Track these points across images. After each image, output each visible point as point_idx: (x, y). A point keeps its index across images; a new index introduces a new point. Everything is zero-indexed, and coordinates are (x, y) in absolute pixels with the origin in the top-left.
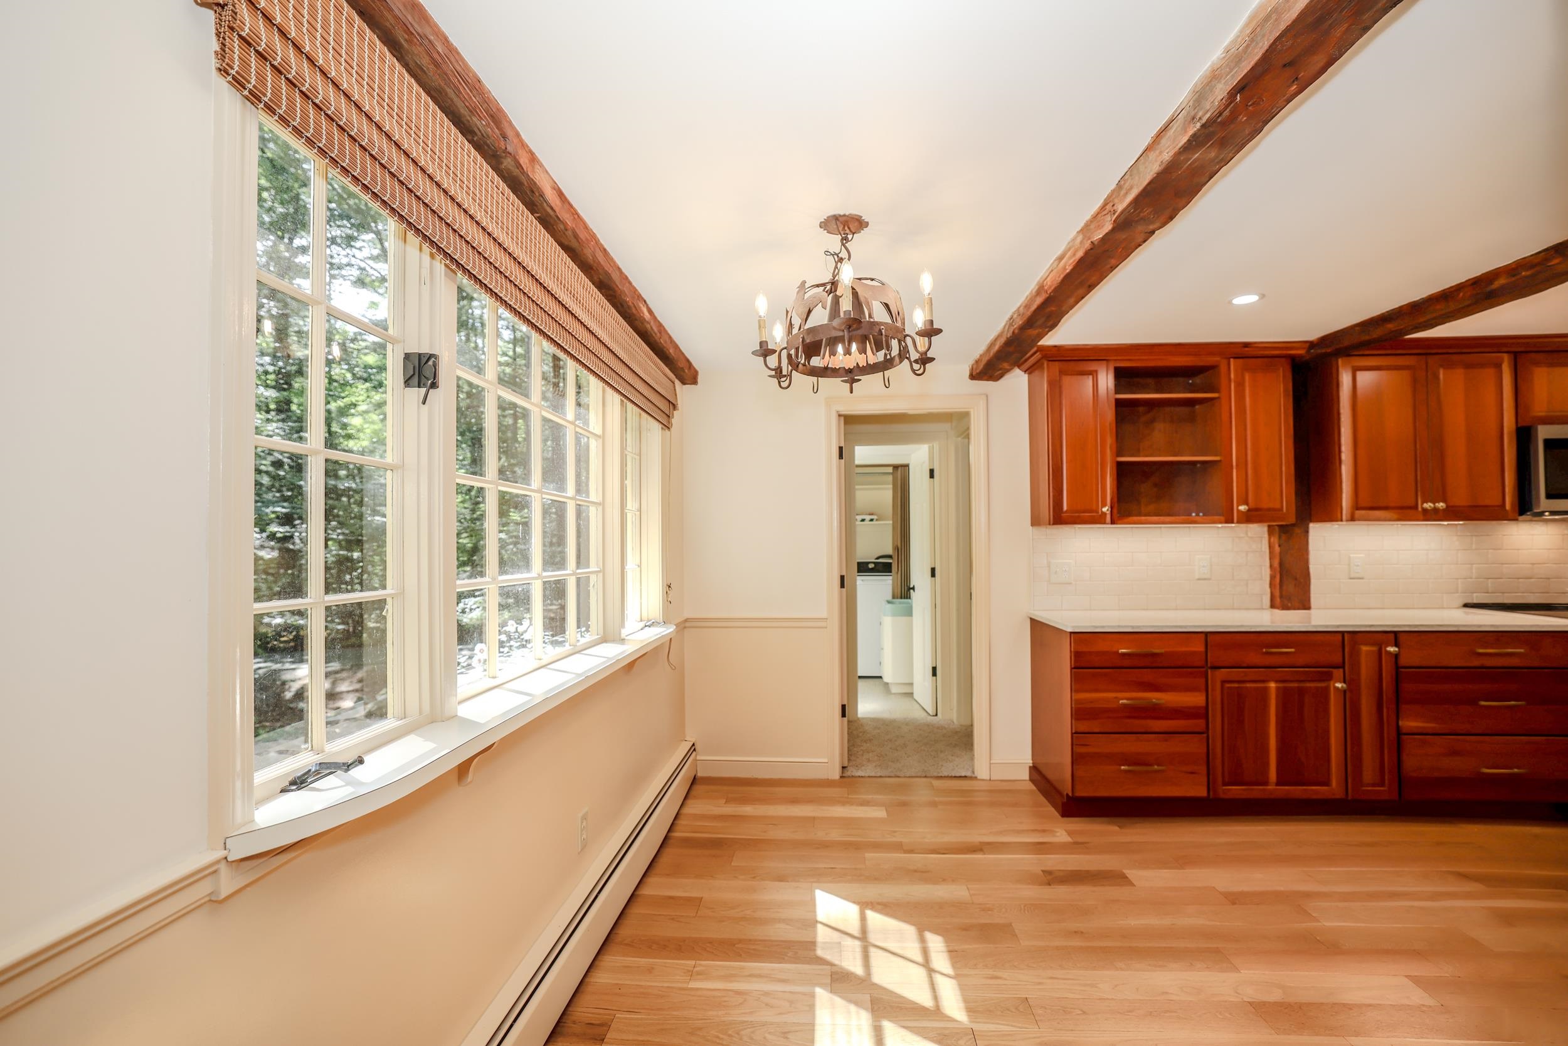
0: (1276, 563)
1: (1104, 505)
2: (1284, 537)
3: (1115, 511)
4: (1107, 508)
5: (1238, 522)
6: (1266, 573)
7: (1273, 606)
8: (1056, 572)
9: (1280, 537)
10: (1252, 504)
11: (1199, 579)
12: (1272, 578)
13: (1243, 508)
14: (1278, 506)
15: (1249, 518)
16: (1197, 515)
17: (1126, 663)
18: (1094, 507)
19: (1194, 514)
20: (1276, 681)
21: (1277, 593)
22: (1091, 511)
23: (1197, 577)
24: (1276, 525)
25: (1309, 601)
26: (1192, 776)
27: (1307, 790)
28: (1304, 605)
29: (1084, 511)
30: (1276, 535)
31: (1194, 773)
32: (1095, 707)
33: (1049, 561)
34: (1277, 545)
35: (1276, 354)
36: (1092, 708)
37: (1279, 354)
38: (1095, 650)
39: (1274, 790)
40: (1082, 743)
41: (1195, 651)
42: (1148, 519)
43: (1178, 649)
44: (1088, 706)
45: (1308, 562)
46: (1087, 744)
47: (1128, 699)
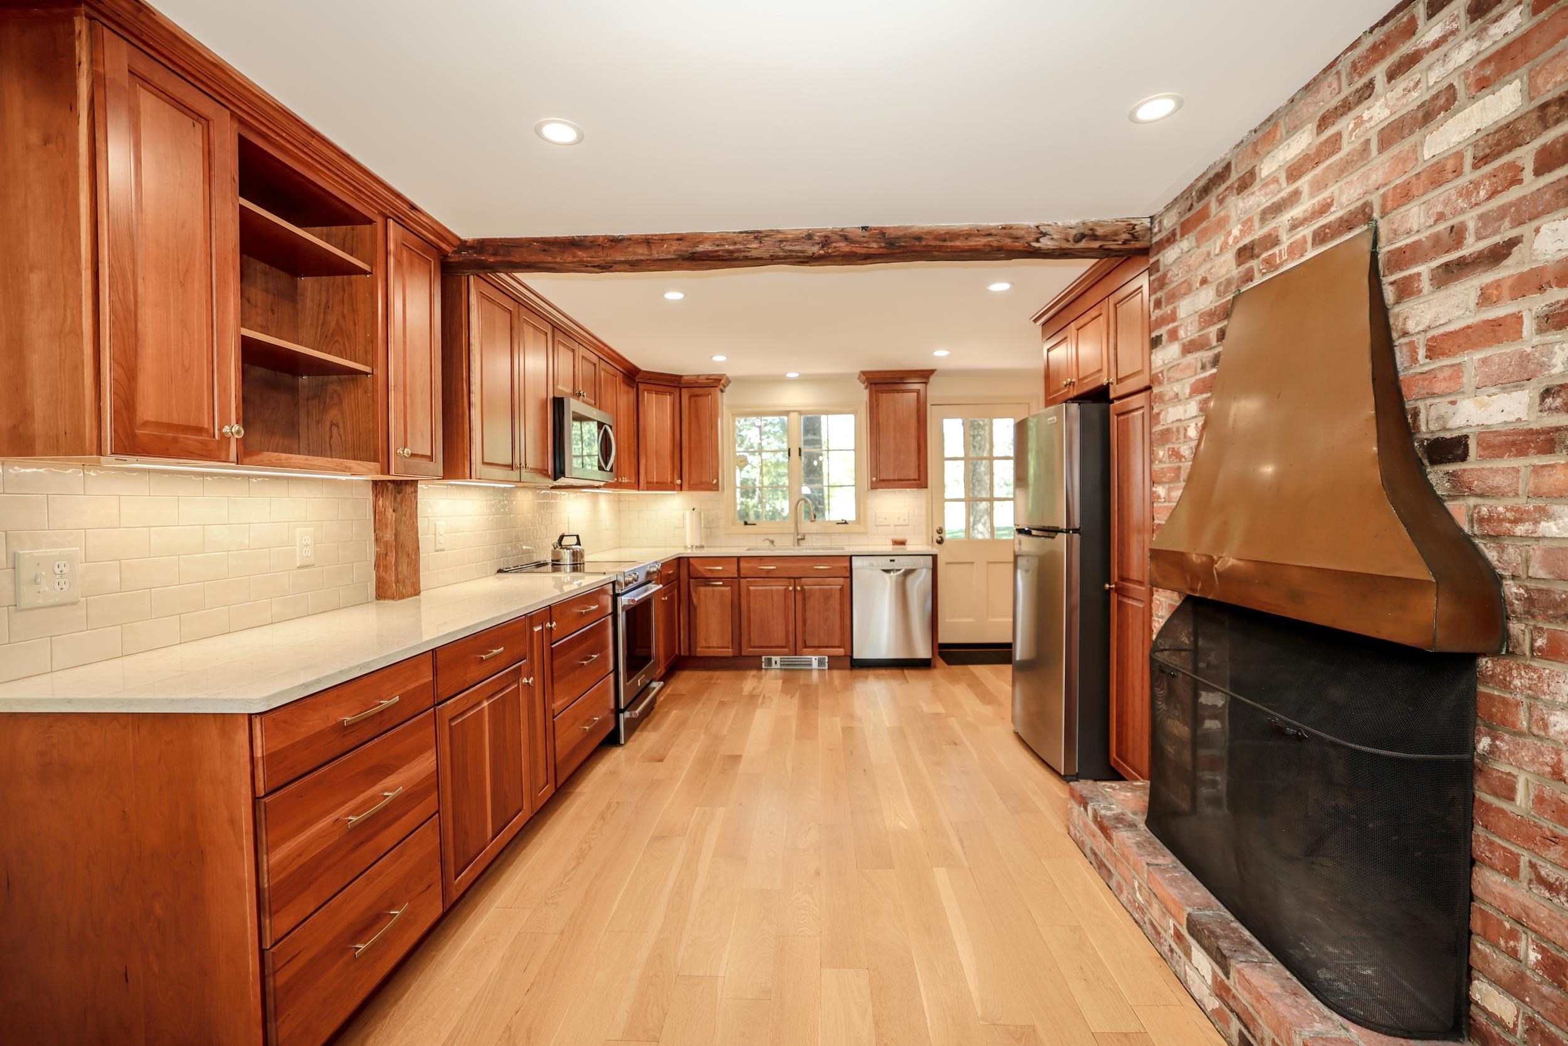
0: (389, 536)
1: (225, 421)
2: (399, 498)
4: (234, 426)
7: (380, 596)
8: (36, 580)
9: (395, 499)
10: (411, 450)
11: (299, 568)
12: (380, 556)
13: (407, 451)
14: (429, 453)
15: (406, 467)
18: (205, 424)
20: (488, 698)
21: (385, 578)
23: (298, 565)
24: (389, 481)
25: (419, 583)
26: (428, 892)
27: (510, 828)
28: (415, 590)
29: (186, 429)
30: (390, 496)
31: (430, 886)
32: (305, 863)
33: (15, 554)
34: (391, 510)
35: (429, 239)
36: (301, 867)
37: (432, 241)
38: (301, 738)
39: (491, 849)
40: (288, 959)
41: (425, 684)
42: (290, 459)
43: (408, 688)
44: (294, 867)
45: (417, 533)
46: (297, 952)
47: (352, 812)
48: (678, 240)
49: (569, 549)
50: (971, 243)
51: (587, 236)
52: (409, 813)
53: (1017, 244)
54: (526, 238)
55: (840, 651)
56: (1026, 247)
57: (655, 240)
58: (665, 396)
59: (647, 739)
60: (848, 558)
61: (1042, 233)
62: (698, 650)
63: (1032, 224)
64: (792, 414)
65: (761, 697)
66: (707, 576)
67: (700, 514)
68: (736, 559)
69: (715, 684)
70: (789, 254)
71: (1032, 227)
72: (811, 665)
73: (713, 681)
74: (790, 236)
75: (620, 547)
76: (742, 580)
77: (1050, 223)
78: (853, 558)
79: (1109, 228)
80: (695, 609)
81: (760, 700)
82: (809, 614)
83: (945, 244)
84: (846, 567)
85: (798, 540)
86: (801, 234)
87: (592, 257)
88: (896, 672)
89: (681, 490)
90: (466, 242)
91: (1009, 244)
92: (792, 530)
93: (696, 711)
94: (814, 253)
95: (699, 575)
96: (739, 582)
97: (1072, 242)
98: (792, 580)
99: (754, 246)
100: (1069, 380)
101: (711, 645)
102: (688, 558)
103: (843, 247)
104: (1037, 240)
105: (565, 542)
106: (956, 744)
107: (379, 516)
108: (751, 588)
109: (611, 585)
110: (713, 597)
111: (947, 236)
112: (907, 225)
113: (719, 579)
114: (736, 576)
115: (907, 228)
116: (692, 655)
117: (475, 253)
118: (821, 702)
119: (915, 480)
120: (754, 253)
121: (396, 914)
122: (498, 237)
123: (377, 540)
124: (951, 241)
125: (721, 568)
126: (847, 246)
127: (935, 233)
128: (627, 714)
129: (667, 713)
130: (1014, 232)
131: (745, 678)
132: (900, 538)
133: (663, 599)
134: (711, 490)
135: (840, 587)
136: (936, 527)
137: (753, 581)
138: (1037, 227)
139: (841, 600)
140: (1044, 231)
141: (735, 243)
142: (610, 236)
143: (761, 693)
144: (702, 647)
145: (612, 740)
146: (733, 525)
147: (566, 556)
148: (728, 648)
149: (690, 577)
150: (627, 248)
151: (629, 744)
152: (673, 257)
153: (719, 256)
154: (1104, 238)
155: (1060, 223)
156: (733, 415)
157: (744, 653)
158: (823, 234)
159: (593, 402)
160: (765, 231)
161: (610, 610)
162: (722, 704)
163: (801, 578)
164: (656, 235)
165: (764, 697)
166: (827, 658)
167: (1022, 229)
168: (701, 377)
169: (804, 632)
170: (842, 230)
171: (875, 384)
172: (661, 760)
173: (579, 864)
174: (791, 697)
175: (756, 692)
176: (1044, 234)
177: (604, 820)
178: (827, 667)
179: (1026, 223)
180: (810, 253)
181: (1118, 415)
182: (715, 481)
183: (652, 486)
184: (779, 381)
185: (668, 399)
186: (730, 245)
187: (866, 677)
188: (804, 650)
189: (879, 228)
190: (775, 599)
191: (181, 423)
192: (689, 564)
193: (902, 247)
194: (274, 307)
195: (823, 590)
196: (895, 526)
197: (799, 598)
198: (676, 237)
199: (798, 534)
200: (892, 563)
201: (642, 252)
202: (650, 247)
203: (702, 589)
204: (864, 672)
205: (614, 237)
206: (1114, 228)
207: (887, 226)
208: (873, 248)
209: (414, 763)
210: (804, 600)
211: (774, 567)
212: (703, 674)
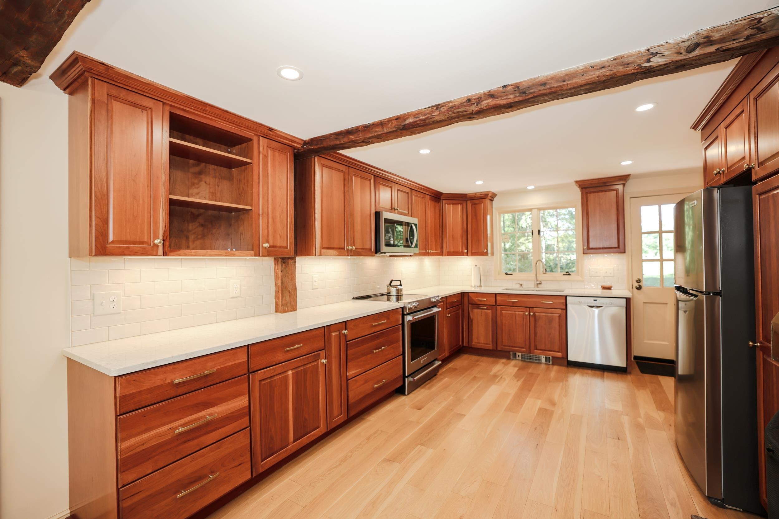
0: (279, 283)
1: (156, 237)
2: (284, 265)
3: (167, 243)
4: (159, 240)
5: (263, 256)
6: (273, 289)
7: (277, 311)
8: (102, 304)
9: (282, 266)
10: (272, 244)
11: (232, 298)
12: (277, 292)
13: (266, 245)
14: (285, 245)
15: (269, 253)
16: (232, 250)
17: (181, 390)
18: (146, 239)
19: (229, 250)
20: (292, 369)
21: (280, 303)
22: (142, 243)
23: (231, 297)
24: (279, 258)
25: (296, 305)
26: (239, 467)
27: (309, 437)
28: (294, 309)
29: (134, 243)
30: (280, 264)
31: (240, 464)
32: (146, 448)
33: (93, 293)
34: (280, 271)
35: (286, 143)
36: (143, 450)
37: (288, 143)
38: (146, 388)
39: (292, 447)
40: (132, 494)
41: (241, 362)
42: (198, 252)
43: (227, 365)
44: (138, 450)
45: (295, 281)
46: (139, 491)
47: (183, 425)
48: (396, 119)
49: (395, 287)
50: (587, 78)
51: (354, 127)
52: (226, 427)
53: (628, 69)
54: (329, 134)
55: (559, 355)
56: (637, 69)
57: (385, 122)
58: (457, 206)
59: (420, 394)
60: (564, 298)
61: (653, 53)
62: (473, 344)
63: (643, 49)
64: (533, 210)
65: (500, 377)
66: (478, 303)
67: (479, 268)
68: (494, 295)
69: (478, 365)
70: (457, 114)
71: (643, 51)
72: (541, 360)
73: (478, 363)
74: (457, 103)
75: (440, 285)
76: (498, 307)
77: (661, 43)
78: (568, 297)
79: (727, 31)
80: (472, 321)
81: (497, 380)
82: (538, 330)
83: (565, 83)
84: (563, 303)
85: (537, 284)
86: (463, 100)
87: (356, 138)
88: (598, 372)
89: (467, 255)
90: (306, 141)
91: (621, 70)
92: (534, 278)
93: (458, 380)
94: (473, 111)
95: (474, 303)
96: (496, 307)
97: (685, 53)
98: (528, 309)
99: (436, 113)
100: (718, 170)
101: (480, 342)
102: (468, 293)
103: (491, 102)
104: (648, 61)
105: (393, 284)
106: (619, 439)
107: (276, 273)
108: (503, 312)
109: (401, 309)
110: (482, 315)
111: (566, 77)
112: (535, 77)
113: (485, 305)
114: (494, 304)
115: (535, 79)
116: (470, 346)
117: (309, 146)
118: (535, 387)
119: (615, 248)
120: (438, 118)
121: (210, 477)
122: (318, 136)
123: (275, 284)
124: (569, 80)
125: (486, 299)
126: (492, 101)
127: (557, 77)
128: (411, 379)
129: (442, 379)
130: (626, 61)
131: (497, 363)
132: (607, 284)
133: (448, 315)
134: (483, 255)
135: (558, 315)
136: (636, 278)
137: (504, 308)
138: (648, 50)
139: (559, 323)
140: (655, 52)
141: (425, 115)
142: (364, 125)
143: (501, 375)
144: (475, 343)
145: (401, 391)
146: (499, 274)
147: (393, 291)
148: (490, 344)
149: (469, 303)
150: (372, 129)
151: (411, 395)
152: (394, 129)
153: (418, 124)
154: (722, 40)
155: (671, 41)
156: (499, 213)
157: (499, 348)
158: (477, 97)
159: (407, 212)
160: (443, 103)
161: (401, 322)
162: (475, 378)
163: (533, 308)
164: (385, 119)
165: (501, 377)
166: (551, 357)
167: (632, 56)
168: (477, 194)
169: (535, 340)
170: (490, 91)
171: (585, 188)
172: (420, 409)
173: (340, 464)
174: (518, 381)
175: (497, 374)
176: (655, 55)
177: (368, 440)
178: (551, 363)
179: (636, 50)
180: (470, 111)
181: (760, 195)
182: (485, 251)
183: (450, 254)
184: (525, 192)
185: (460, 207)
186: (423, 116)
187: (575, 373)
188: (536, 351)
189: (514, 84)
190: (517, 318)
191: (132, 240)
192: (468, 296)
193: (531, 93)
194: (219, 183)
195: (548, 316)
196: (604, 277)
197: (532, 320)
198: (395, 118)
199: (537, 281)
200: (595, 302)
201: (379, 131)
202: (383, 126)
203: (476, 311)
204: (575, 370)
205: (366, 124)
206: (734, 29)
207: (520, 81)
208: (511, 98)
209: (231, 402)
210: (535, 321)
211: (517, 301)
212: (475, 358)
